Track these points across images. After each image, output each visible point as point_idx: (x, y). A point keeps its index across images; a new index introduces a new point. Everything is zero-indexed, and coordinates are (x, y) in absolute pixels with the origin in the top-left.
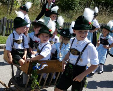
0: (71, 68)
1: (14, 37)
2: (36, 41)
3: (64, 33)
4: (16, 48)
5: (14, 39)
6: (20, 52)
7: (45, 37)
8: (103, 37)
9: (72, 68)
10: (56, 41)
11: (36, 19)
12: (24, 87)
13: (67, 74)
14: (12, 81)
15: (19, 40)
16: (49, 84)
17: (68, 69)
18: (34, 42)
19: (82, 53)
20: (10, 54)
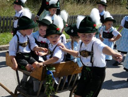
0: (88, 71)
1: (18, 40)
2: (42, 42)
3: (72, 31)
4: (21, 52)
5: (18, 43)
6: (26, 56)
7: (54, 38)
8: (106, 30)
9: (90, 70)
10: (62, 39)
11: (37, 15)
12: (37, 95)
13: (85, 79)
14: (18, 89)
15: (24, 43)
16: (61, 89)
17: (85, 73)
18: (39, 42)
19: (93, 52)
20: (14, 59)
